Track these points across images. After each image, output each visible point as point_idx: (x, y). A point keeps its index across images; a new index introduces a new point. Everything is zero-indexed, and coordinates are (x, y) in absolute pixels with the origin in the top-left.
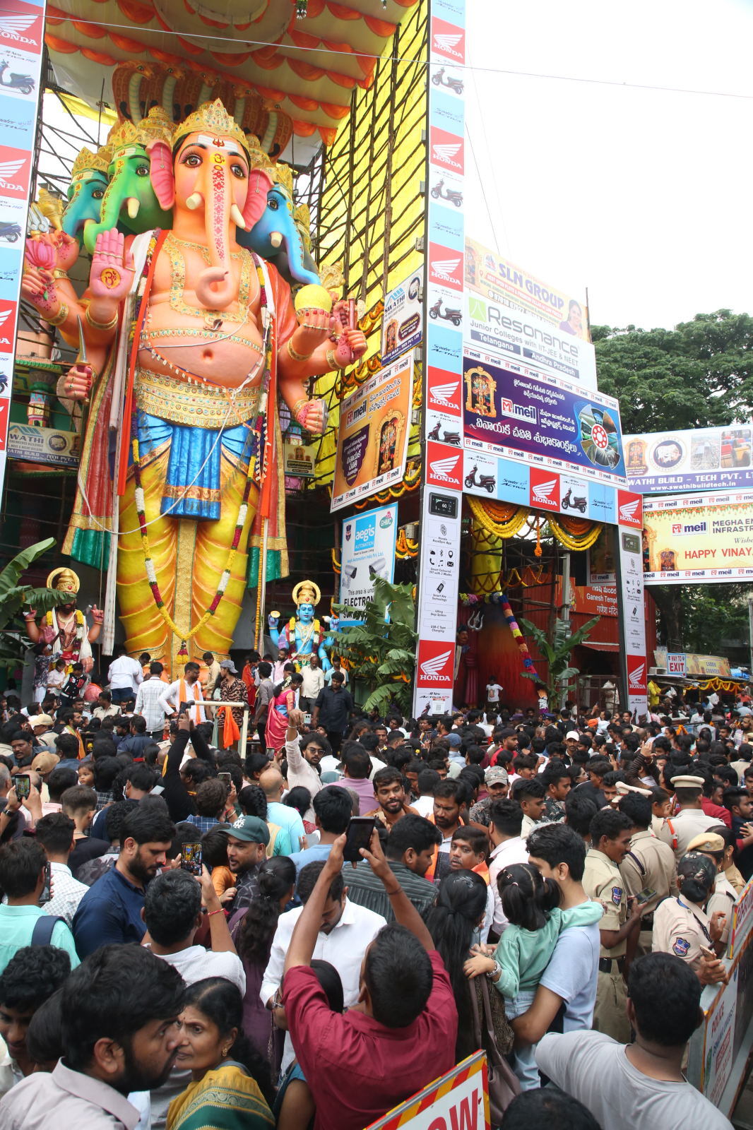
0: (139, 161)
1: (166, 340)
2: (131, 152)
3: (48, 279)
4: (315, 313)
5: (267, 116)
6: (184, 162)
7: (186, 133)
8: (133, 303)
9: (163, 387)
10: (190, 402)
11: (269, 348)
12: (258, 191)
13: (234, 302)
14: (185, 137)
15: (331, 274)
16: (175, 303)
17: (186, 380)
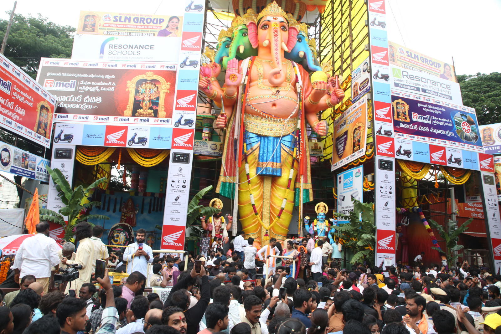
0: (244, 31)
1: (256, 101)
2: (240, 27)
3: (209, 81)
4: (320, 83)
5: (295, 5)
6: (262, 28)
7: (262, 16)
9: (256, 120)
10: (267, 126)
11: (300, 100)
12: (292, 35)
13: (285, 82)
15: (326, 66)
16: (260, 85)
17: (265, 117)
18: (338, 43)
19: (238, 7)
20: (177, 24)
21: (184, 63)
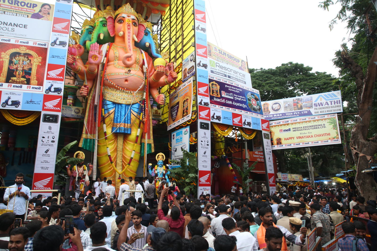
0: (104, 22)
1: (113, 76)
2: (101, 19)
3: (75, 59)
4: (161, 66)
5: (144, 8)
6: (118, 22)
7: (118, 13)
9: (112, 91)
10: (121, 96)
11: (146, 78)
12: (141, 30)
13: (134, 64)
15: (165, 55)
16: (116, 65)
17: (119, 89)
18: (174, 39)
19: (100, 3)
20: (48, 10)
21: (55, 43)
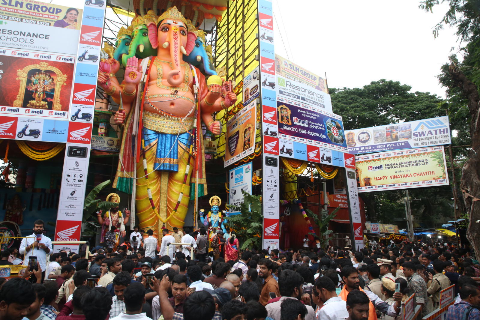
1: (155, 99)
2: (141, 27)
3: (108, 77)
4: (216, 86)
5: (194, 12)
7: (162, 19)
8: (142, 85)
9: (154, 118)
11: (197, 101)
12: (191, 40)
13: (183, 83)
14: (162, 21)
15: (221, 71)
16: (159, 84)
17: (163, 115)
20: (75, 16)
21: (83, 57)
